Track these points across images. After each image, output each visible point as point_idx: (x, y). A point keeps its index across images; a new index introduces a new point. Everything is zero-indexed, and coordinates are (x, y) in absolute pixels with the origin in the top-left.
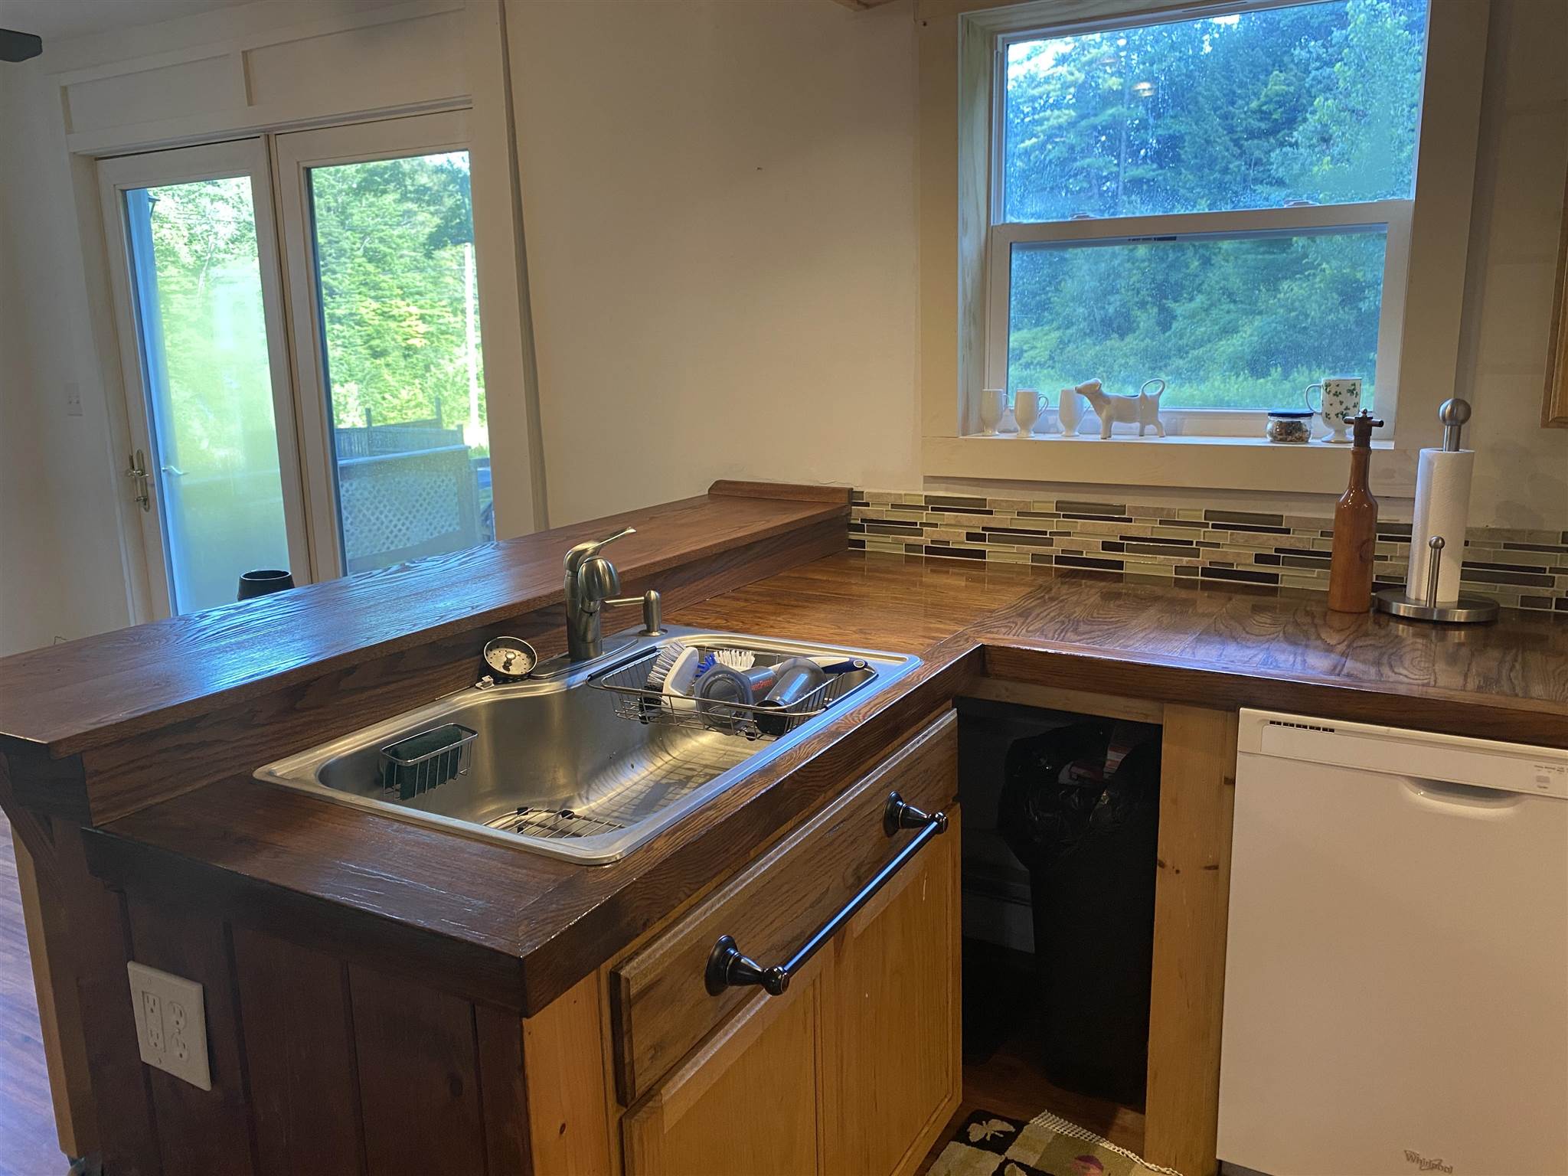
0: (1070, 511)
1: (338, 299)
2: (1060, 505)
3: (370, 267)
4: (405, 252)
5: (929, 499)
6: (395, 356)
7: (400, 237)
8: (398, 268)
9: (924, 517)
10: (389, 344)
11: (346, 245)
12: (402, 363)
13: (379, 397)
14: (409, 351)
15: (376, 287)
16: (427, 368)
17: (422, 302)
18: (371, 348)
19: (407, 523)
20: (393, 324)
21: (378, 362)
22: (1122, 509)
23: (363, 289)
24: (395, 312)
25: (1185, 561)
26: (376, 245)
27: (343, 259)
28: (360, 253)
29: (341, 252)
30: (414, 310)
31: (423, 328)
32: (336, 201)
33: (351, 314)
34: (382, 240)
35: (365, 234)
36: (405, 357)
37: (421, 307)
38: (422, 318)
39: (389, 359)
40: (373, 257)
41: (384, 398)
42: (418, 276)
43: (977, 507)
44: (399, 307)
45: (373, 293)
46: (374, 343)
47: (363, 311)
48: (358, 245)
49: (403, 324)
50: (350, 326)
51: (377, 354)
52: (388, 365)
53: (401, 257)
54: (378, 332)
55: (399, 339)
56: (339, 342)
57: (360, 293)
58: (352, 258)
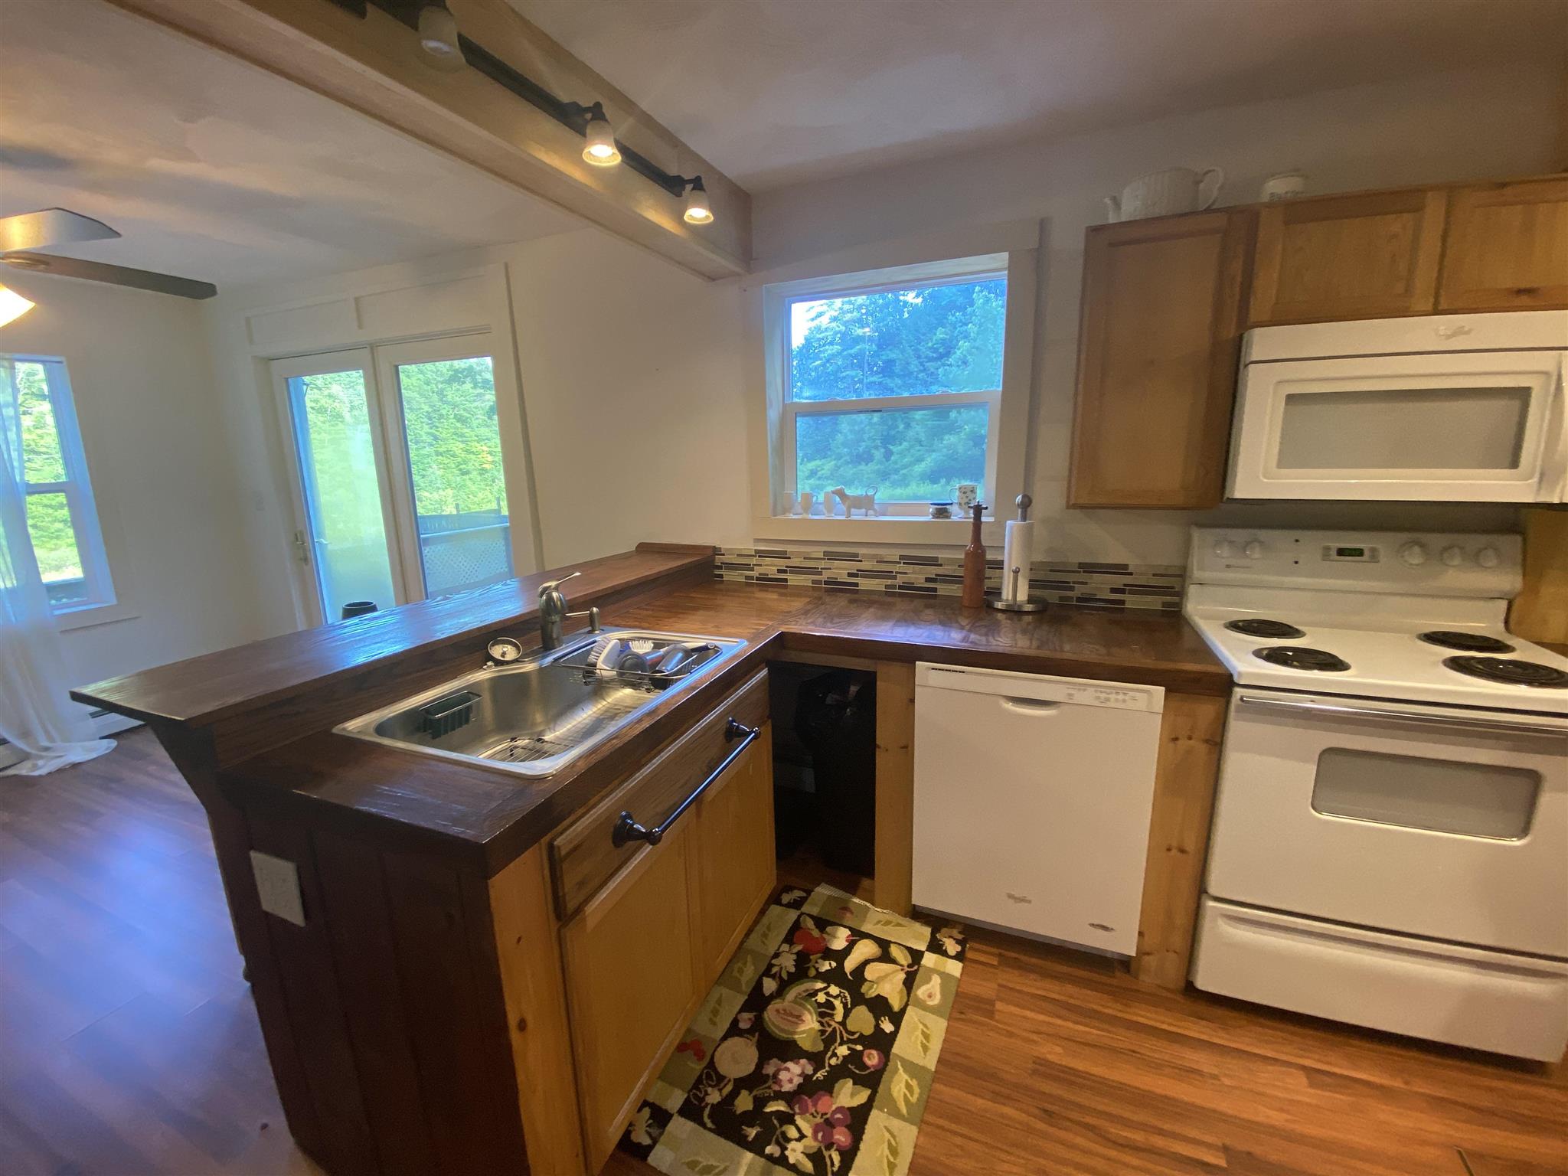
0: (830, 556)
1: (440, 442)
2: (826, 553)
3: (459, 425)
4: (478, 416)
5: (757, 551)
6: (474, 475)
7: (476, 408)
8: (475, 425)
9: (754, 561)
10: (470, 467)
11: (444, 412)
12: (479, 478)
13: (466, 497)
14: (483, 471)
15: (462, 435)
16: (494, 482)
17: (489, 444)
18: (460, 470)
19: (476, 568)
20: (472, 456)
21: (464, 477)
22: (857, 555)
23: (454, 437)
24: (474, 450)
25: (889, 582)
26: (462, 412)
27: (442, 420)
28: (452, 416)
29: (441, 416)
30: (485, 448)
31: (490, 458)
32: (437, 388)
33: (448, 451)
34: (465, 410)
35: (455, 406)
36: (481, 474)
37: (490, 447)
38: (490, 453)
39: (471, 476)
40: (460, 419)
41: (469, 498)
42: (487, 430)
43: (783, 555)
44: (476, 447)
45: (460, 439)
46: (461, 467)
47: (455, 449)
48: (451, 412)
49: (479, 456)
50: (447, 457)
51: (465, 473)
52: (470, 479)
53: (477, 419)
54: (464, 461)
55: (477, 464)
56: (441, 466)
57: (453, 439)
58: (447, 419)
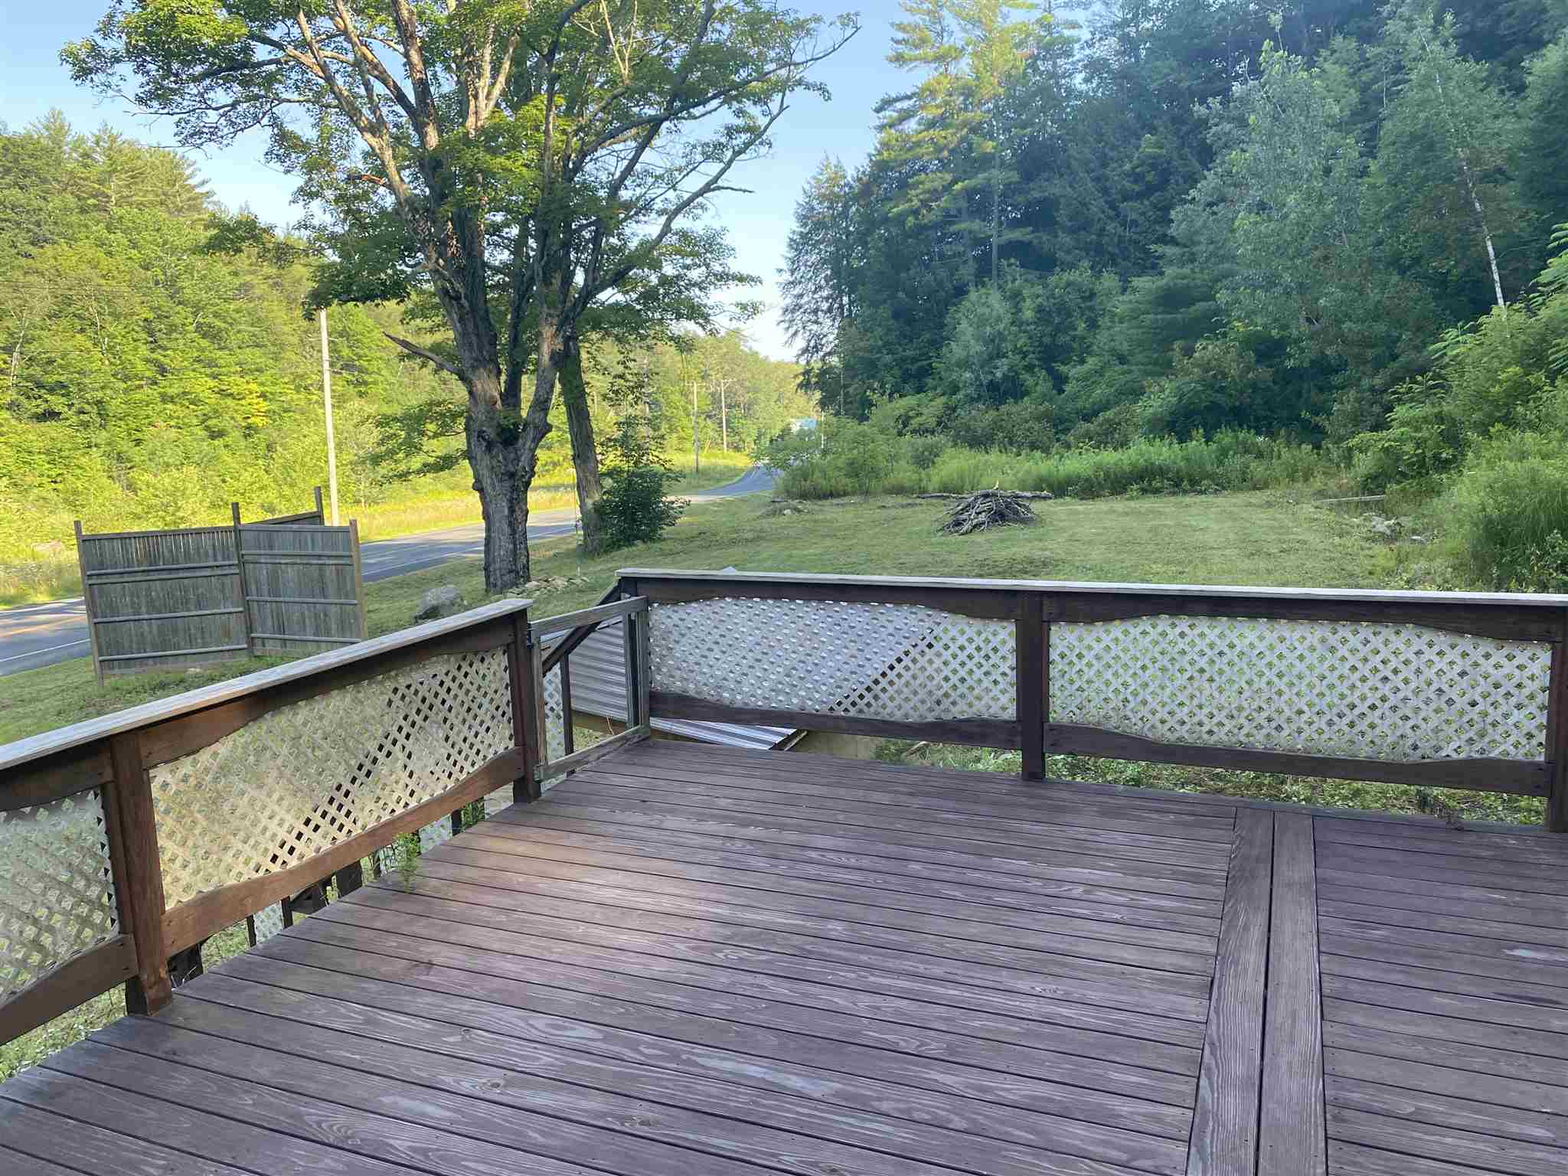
1: (170, 376)
3: (204, 343)
4: (242, 327)
6: (234, 436)
7: (237, 311)
8: (233, 343)
10: (225, 423)
11: (177, 320)
12: (243, 443)
13: (217, 480)
14: (249, 431)
15: (211, 363)
16: (270, 447)
17: (262, 379)
18: (207, 428)
20: (229, 402)
21: (216, 442)
23: (196, 365)
24: (234, 390)
26: (210, 320)
27: (174, 335)
28: (192, 328)
29: (172, 328)
30: (254, 387)
31: (264, 405)
32: (165, 274)
33: (184, 393)
34: (216, 315)
35: (197, 309)
36: (246, 436)
37: (262, 384)
38: (263, 395)
39: (228, 440)
40: (207, 332)
41: (224, 481)
42: (257, 351)
44: (237, 383)
45: (208, 371)
46: (209, 423)
47: (198, 389)
48: (190, 320)
49: (243, 402)
50: (183, 405)
51: (216, 434)
52: (226, 446)
53: (239, 332)
54: (216, 411)
55: (239, 418)
56: (172, 423)
57: (194, 370)
58: (184, 333)
